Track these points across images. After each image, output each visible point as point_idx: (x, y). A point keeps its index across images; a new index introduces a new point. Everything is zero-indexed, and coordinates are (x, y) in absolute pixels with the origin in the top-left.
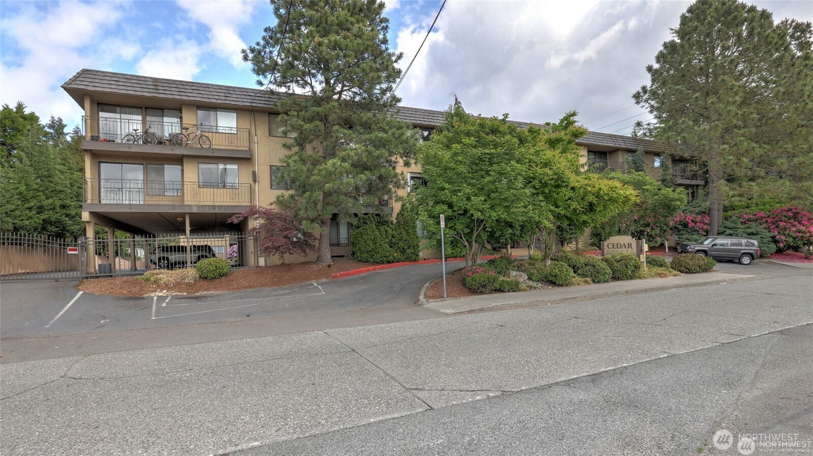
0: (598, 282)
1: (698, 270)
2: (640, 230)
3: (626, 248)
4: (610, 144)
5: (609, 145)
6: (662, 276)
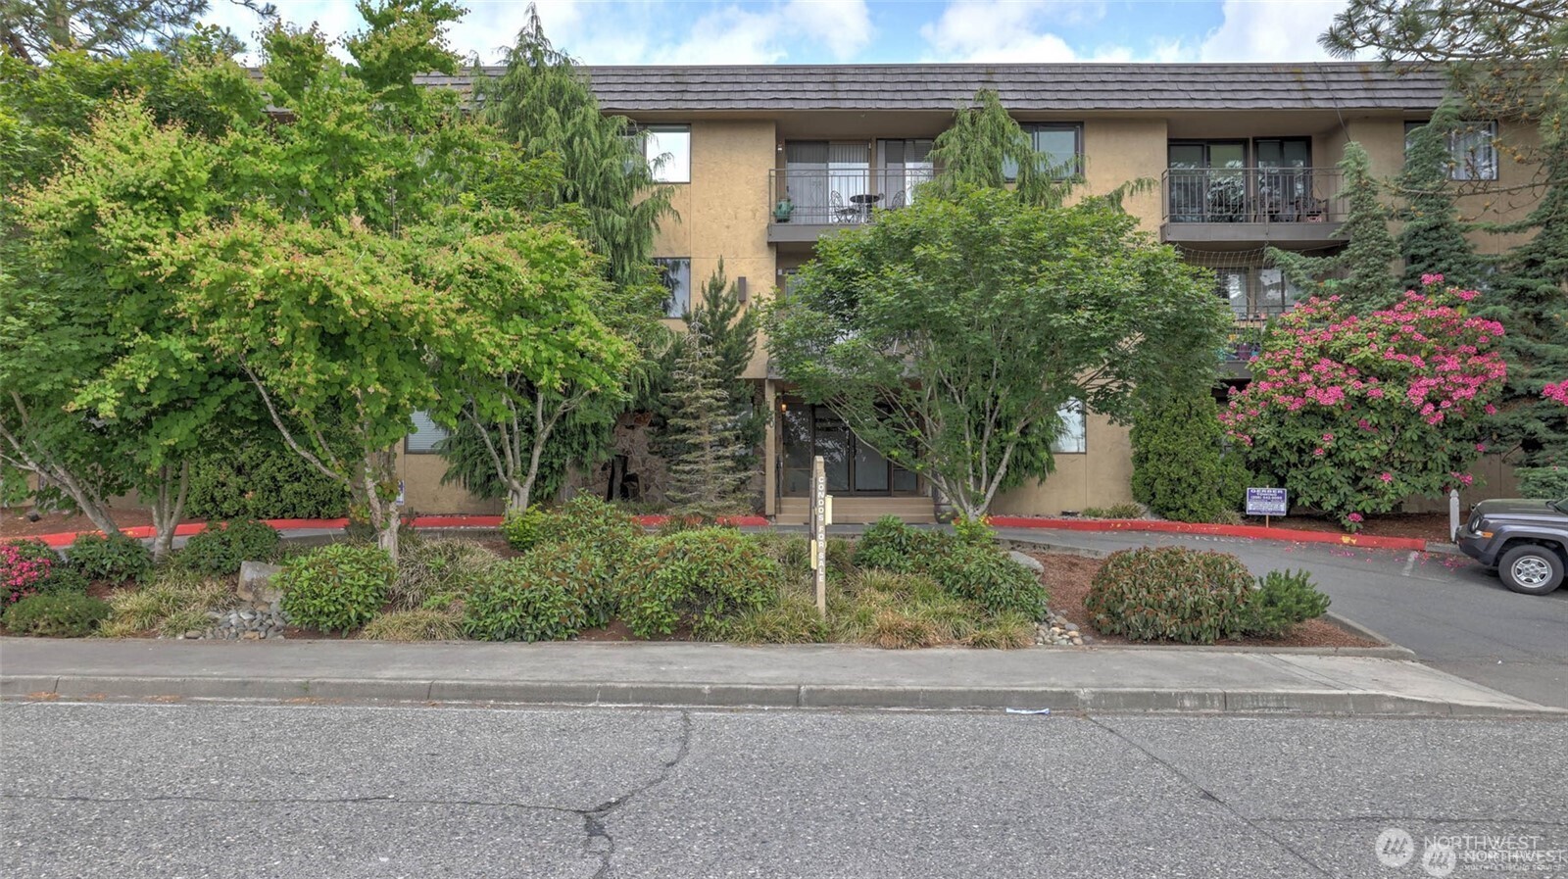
2: (1302, 441)
6: (886, 638)
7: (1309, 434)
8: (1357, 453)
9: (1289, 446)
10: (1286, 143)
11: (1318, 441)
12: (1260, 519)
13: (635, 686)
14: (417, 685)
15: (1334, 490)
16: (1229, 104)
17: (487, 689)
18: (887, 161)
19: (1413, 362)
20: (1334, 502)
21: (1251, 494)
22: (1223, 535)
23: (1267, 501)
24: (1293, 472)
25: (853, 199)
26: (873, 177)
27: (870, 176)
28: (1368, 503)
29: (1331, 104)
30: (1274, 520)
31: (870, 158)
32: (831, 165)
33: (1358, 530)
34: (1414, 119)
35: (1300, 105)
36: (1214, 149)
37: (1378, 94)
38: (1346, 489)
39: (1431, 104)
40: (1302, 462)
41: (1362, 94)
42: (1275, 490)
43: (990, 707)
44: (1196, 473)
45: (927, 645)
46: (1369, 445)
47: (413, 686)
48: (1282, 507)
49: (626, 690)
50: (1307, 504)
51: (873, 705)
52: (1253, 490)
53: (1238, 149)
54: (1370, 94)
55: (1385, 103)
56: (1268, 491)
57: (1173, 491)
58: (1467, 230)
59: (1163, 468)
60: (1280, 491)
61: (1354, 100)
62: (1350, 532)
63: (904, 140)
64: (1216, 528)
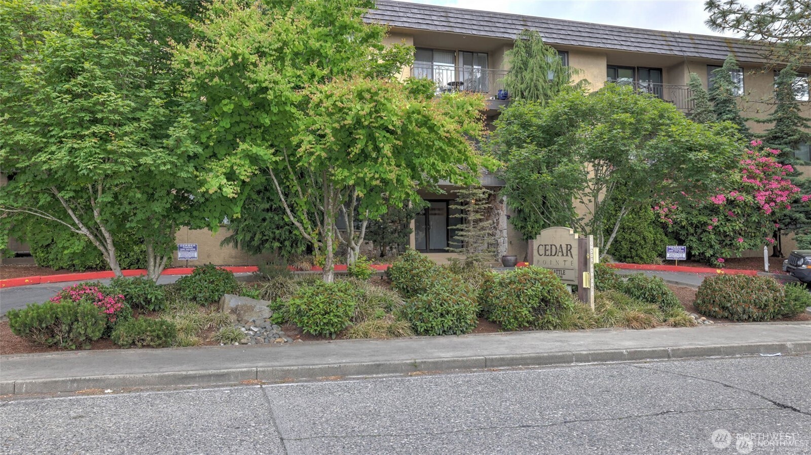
0: (426, 332)
1: (756, 313)
2: (699, 222)
3: (563, 255)
4: (659, 49)
5: (657, 51)
6: (634, 324)
7: (704, 219)
8: (728, 228)
9: (692, 224)
10: (651, 71)
11: (709, 222)
12: (672, 262)
13: (591, 352)
14: (479, 360)
15: (711, 246)
16: (638, 49)
17: (516, 359)
18: (464, 64)
19: (756, 184)
20: (711, 253)
21: (669, 249)
22: (658, 270)
23: (677, 253)
24: (691, 237)
25: (449, 84)
26: (457, 71)
27: (455, 70)
28: (727, 253)
29: (681, 54)
30: (681, 262)
31: (454, 61)
32: (435, 63)
33: (723, 266)
34: (717, 64)
35: (668, 52)
36: (620, 71)
37: (700, 51)
38: (717, 246)
39: (721, 57)
40: (696, 233)
41: (693, 50)
42: (680, 247)
43: (752, 353)
44: (644, 238)
45: (654, 327)
46: (733, 224)
47: (476, 360)
48: (684, 256)
49: (587, 355)
50: (697, 254)
51: (702, 355)
52: (670, 247)
53: (630, 72)
54: (696, 50)
55: (703, 55)
56: (676, 247)
57: (631, 248)
58: (747, 120)
59: (627, 236)
60: (683, 247)
61: (690, 53)
62: (719, 268)
63: (472, 52)
64: (654, 267)
